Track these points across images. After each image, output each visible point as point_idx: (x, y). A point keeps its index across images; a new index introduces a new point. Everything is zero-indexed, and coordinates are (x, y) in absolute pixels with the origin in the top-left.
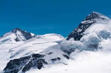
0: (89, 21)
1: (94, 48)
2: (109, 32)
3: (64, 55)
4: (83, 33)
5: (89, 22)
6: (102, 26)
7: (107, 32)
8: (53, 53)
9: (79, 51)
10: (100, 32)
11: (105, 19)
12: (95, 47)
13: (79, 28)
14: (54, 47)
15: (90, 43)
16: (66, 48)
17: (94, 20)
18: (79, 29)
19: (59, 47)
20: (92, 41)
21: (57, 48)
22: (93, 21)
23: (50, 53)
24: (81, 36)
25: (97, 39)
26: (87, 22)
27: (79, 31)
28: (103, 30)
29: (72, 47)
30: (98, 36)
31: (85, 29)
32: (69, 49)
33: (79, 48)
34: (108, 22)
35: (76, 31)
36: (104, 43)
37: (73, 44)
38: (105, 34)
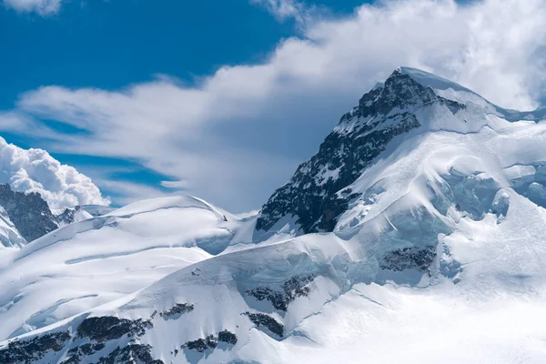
0: (380, 116)
1: (415, 270)
2: (491, 180)
3: (252, 317)
4: (349, 191)
5: (378, 128)
6: (449, 148)
7: (483, 176)
8: (191, 308)
9: (335, 289)
10: (440, 180)
11: (463, 107)
12: (420, 263)
13: (324, 163)
14: (195, 275)
15: (394, 242)
16: (262, 278)
17: (404, 115)
18: (322, 168)
19: (225, 274)
20: (405, 233)
21: (216, 280)
22: (399, 120)
23: (179, 310)
24: (342, 207)
25: (427, 221)
26: (366, 128)
27: (326, 176)
28: (459, 168)
29: (298, 270)
30: (436, 202)
31: (361, 167)
32: (281, 279)
33: (335, 272)
34: (483, 122)
35: (308, 178)
36: (466, 241)
37: (303, 251)
38: (469, 187)
